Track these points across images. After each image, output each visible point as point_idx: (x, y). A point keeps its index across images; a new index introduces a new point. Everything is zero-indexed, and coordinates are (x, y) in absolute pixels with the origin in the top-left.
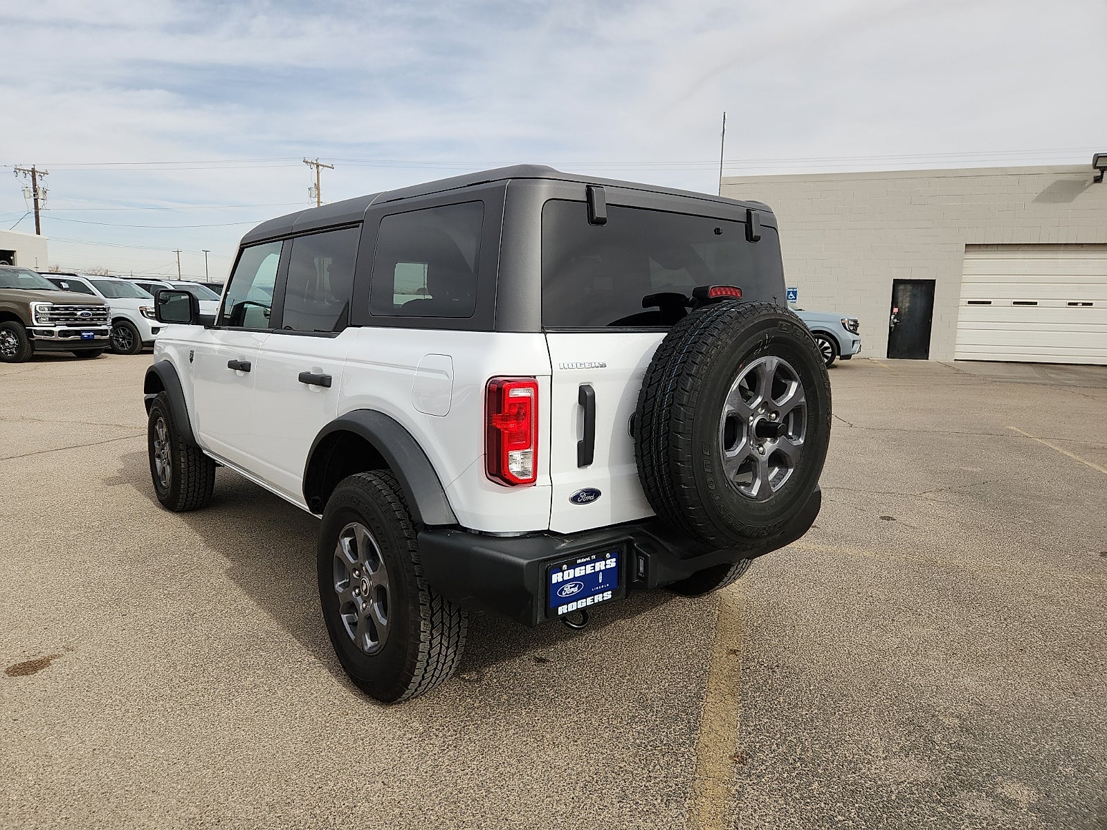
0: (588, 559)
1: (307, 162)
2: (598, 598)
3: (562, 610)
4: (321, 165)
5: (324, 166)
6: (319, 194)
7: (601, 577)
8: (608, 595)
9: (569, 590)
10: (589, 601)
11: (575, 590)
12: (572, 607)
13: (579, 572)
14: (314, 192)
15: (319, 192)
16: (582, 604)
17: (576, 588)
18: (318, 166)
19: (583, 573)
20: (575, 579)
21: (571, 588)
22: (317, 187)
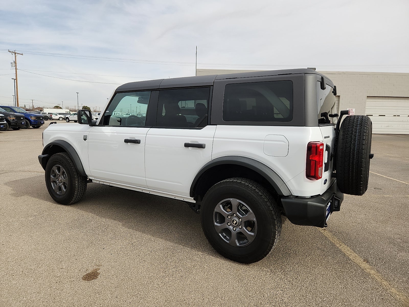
1: (10, 52)
5: (18, 54)
6: (16, 66)
14: (14, 65)
15: (16, 65)
18: (15, 54)
22: (15, 62)
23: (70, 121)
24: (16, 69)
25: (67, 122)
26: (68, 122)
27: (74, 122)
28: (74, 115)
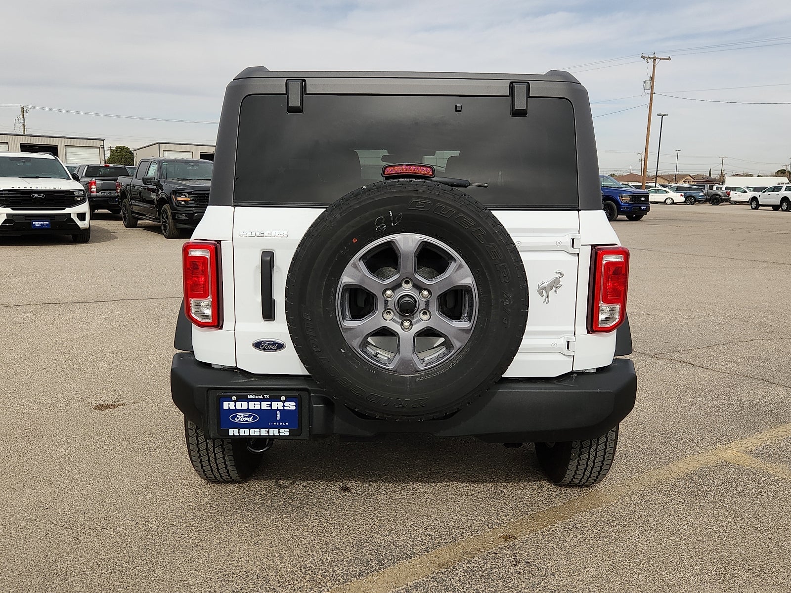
0: (261, 397)
1: (644, 58)
2: (274, 432)
3: (233, 432)
4: (658, 58)
5: (660, 59)
6: (652, 86)
7: (278, 416)
8: (285, 432)
9: (241, 418)
10: (263, 432)
11: (250, 420)
12: (244, 432)
13: (252, 405)
14: (648, 85)
15: (653, 84)
16: (255, 432)
17: (251, 418)
18: (655, 60)
19: (258, 407)
20: (248, 410)
21: (244, 417)
22: (652, 79)
23: (760, 208)
24: (652, 93)
25: (753, 209)
26: (756, 208)
27: (771, 208)
28: (773, 191)
